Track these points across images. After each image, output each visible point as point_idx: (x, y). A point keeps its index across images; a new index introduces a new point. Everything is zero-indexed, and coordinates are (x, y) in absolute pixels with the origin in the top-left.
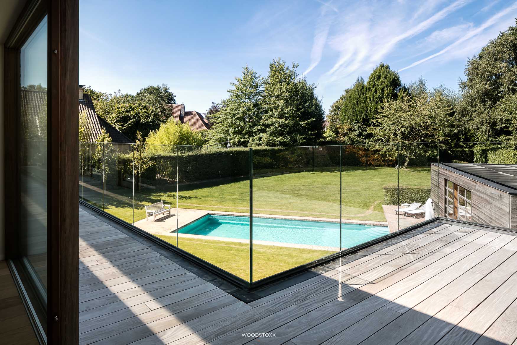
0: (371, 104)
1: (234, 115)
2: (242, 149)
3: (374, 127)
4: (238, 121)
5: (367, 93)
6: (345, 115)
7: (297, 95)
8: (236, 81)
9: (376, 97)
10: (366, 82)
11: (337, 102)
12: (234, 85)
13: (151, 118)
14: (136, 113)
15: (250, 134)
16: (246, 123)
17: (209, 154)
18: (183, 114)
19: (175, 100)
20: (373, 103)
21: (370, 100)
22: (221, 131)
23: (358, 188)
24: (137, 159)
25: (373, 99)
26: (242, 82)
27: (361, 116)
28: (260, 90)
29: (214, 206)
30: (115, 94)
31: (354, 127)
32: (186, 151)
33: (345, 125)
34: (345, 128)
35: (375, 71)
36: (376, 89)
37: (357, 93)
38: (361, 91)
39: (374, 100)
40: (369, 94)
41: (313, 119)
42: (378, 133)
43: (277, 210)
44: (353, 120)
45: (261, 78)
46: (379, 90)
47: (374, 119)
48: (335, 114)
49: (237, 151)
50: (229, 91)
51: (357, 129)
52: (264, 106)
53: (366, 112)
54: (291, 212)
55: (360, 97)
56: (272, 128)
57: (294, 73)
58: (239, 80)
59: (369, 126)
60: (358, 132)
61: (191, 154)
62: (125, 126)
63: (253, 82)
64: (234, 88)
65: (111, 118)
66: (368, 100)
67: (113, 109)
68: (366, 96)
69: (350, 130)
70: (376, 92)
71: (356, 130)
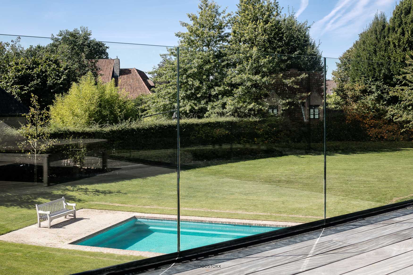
0: (396, 52)
1: (186, 70)
2: (195, 121)
3: (400, 87)
4: (192, 79)
5: (390, 35)
6: (357, 70)
7: (281, 39)
8: (189, 19)
9: (404, 42)
10: (388, 20)
11: (348, 51)
12: (186, 25)
13: (64, 77)
14: (41, 70)
15: (210, 98)
16: (203, 83)
17: (144, 129)
18: (117, 72)
19: (107, 53)
20: (399, 50)
21: (395, 46)
22: (165, 95)
23: (370, 179)
24: (31, 135)
25: (399, 44)
26: (198, 20)
27: (380, 71)
28: (225, 32)
29: (144, 205)
30: (12, 43)
31: (370, 87)
32: (107, 124)
33: (357, 84)
34: (356, 89)
35: (402, 3)
36: (403, 29)
37: (374, 36)
38: (380, 33)
39: (399, 46)
40: (392, 37)
41: (304, 76)
42: (406, 96)
43: (240, 212)
44: (369, 76)
45: (226, 14)
46: (408, 31)
47: (399, 75)
48: (346, 69)
49: (186, 123)
50: (178, 35)
51: (374, 90)
52: (230, 56)
53: (389, 64)
54: (261, 214)
55: (379, 42)
56: (240, 89)
57: (277, 6)
58: (194, 19)
59: (394, 86)
60: (376, 94)
61: (115, 128)
62: (25, 90)
63: (214, 21)
64: (185, 30)
65: (6, 78)
66: (392, 46)
67: (9, 65)
68: (389, 41)
69: (364, 92)
70: (403, 34)
71: (374, 92)
